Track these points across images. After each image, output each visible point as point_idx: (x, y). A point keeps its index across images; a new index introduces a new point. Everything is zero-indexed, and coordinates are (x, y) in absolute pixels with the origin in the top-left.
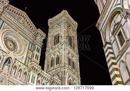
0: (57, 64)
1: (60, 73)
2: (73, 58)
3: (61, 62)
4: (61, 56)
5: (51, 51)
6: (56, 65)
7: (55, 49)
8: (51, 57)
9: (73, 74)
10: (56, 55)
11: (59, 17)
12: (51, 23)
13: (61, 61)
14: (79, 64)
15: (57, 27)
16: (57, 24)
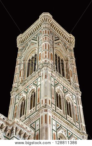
0: (31, 109)
1: (38, 123)
2: (68, 95)
3: (38, 102)
4: (39, 91)
5: (21, 88)
6: (30, 111)
7: (29, 82)
8: (21, 97)
9: (68, 124)
10: (29, 91)
11: (35, 27)
12: (22, 42)
13: (39, 99)
14: (81, 107)
15: (33, 44)
16: (32, 39)
